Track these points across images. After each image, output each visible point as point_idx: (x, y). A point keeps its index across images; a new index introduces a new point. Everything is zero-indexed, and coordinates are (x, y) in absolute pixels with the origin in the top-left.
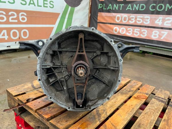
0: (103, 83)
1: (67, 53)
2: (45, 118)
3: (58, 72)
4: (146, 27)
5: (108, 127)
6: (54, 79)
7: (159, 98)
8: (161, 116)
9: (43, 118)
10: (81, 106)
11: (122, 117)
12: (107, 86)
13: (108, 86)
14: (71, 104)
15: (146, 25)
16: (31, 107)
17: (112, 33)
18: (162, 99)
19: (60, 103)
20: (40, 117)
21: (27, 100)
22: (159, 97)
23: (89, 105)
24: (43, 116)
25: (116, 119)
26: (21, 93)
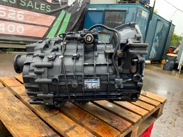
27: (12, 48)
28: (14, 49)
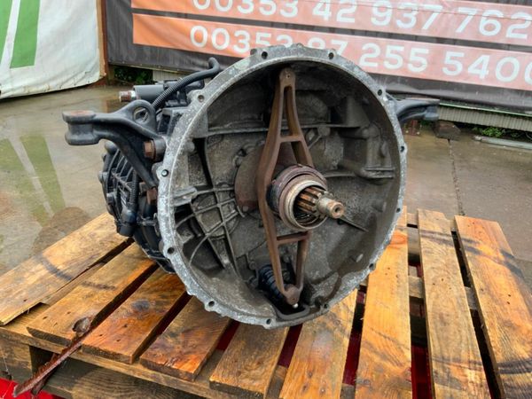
0: (335, 224)
1: (226, 141)
2: (187, 373)
3: (203, 213)
4: (287, 26)
5: (379, 347)
6: (188, 235)
7: (434, 235)
8: (467, 281)
9: (178, 376)
10: (296, 305)
11: (391, 307)
12: (352, 230)
13: (358, 228)
14: (268, 308)
15: (287, 21)
16: (109, 348)
17: (188, 47)
18: (441, 234)
19: (243, 314)
20: (161, 375)
21: (74, 329)
22: (433, 233)
23: (321, 297)
24: (173, 367)
25: (379, 316)
26: (29, 306)
27: (499, 128)
28: (504, 131)
